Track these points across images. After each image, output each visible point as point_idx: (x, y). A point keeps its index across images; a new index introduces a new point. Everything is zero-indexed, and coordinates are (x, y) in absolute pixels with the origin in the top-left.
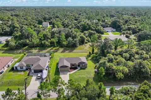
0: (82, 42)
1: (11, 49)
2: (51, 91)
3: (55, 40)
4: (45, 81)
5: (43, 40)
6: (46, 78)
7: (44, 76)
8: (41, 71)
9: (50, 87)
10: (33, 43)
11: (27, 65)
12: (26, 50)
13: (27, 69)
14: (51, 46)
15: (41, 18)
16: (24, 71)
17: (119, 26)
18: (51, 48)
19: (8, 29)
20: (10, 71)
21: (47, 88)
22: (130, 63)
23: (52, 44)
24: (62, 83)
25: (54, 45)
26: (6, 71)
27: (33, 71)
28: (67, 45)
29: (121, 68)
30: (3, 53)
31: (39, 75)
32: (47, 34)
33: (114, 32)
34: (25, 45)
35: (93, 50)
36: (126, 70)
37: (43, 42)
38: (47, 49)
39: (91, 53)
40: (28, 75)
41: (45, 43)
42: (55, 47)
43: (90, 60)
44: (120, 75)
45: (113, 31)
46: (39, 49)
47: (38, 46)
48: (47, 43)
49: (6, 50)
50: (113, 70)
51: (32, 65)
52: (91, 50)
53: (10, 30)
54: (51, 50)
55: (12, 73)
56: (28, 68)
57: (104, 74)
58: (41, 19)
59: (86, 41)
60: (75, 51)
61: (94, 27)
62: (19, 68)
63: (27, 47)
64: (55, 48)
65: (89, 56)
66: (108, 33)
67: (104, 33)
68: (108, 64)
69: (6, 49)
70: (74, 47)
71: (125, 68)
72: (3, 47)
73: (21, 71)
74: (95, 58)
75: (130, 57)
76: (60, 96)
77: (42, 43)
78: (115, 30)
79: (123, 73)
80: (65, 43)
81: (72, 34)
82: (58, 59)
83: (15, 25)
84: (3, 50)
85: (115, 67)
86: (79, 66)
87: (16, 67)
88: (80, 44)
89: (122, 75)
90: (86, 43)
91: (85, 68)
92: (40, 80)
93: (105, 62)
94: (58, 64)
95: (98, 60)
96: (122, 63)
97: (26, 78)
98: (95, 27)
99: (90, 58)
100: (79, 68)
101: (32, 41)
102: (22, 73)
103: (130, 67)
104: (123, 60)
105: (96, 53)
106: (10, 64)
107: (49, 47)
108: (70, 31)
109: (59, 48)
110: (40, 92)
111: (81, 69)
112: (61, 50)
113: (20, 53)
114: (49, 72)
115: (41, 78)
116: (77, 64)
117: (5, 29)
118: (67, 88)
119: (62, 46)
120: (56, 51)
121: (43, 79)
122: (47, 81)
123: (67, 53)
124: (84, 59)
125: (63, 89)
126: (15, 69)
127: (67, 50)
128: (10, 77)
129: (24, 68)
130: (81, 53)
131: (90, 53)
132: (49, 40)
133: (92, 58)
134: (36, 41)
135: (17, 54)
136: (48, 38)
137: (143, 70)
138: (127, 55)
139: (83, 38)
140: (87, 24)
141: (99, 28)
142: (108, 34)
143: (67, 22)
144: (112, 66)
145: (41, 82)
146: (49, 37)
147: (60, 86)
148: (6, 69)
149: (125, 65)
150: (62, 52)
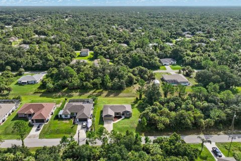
0: (130, 83)
1: (49, 92)
2: (97, 139)
3: (98, 81)
4: (90, 130)
5: (84, 81)
6: (91, 127)
7: (89, 125)
8: (86, 120)
9: (96, 136)
10: (74, 84)
11: (71, 113)
12: (66, 92)
13: (71, 118)
14: (93, 88)
15: (78, 41)
16: (69, 119)
17: (181, 58)
18: (93, 91)
19: (40, 63)
20: (55, 119)
21: (93, 136)
22: (173, 114)
23: (95, 86)
24: (106, 133)
25: (97, 87)
26: (51, 119)
27: (78, 120)
28: (112, 86)
29: (163, 118)
30: (41, 96)
31: (84, 124)
32: (89, 73)
33: (174, 65)
34: (64, 86)
35: (141, 96)
36: (168, 121)
37: (85, 83)
38: (89, 92)
39: (139, 98)
40: (74, 123)
41: (87, 84)
42: (99, 89)
43: (137, 107)
44: (161, 126)
45: (173, 63)
46: (80, 92)
47: (79, 88)
48: (89, 84)
49: (43, 93)
50: (155, 120)
51: (77, 113)
52: (139, 95)
53: (42, 63)
54: (94, 94)
55: (57, 121)
56: (73, 116)
57: (146, 124)
58: (78, 43)
59: (135, 81)
60: (121, 95)
61: (147, 60)
62: (63, 116)
63: (66, 89)
64: (98, 91)
65: (135, 102)
66: (165, 66)
67: (161, 67)
68: (151, 115)
69: (43, 91)
70: (120, 89)
71: (166, 118)
72: (39, 88)
73: (66, 119)
74: (141, 106)
75: (176, 107)
76: (104, 143)
77: (83, 85)
78: (175, 63)
79: (163, 124)
80: (109, 84)
81: (118, 72)
82: (102, 105)
83: (49, 58)
84: (40, 93)
85: (157, 118)
86: (123, 114)
87: (61, 115)
88: (127, 86)
89: (162, 126)
90: (135, 84)
91: (129, 117)
92: (85, 129)
93: (148, 112)
94: (102, 112)
95: (144, 108)
96: (165, 113)
97: (72, 126)
98: (149, 59)
99: (136, 105)
100: (123, 117)
101: (71, 82)
102: (68, 122)
103: (171, 118)
104: (167, 110)
105: (144, 99)
106: (53, 111)
107: (91, 89)
108: (116, 68)
109: (103, 91)
110: (88, 140)
111: (126, 118)
112: (105, 93)
113: (59, 97)
114: (93, 121)
115: (86, 127)
116: (122, 113)
117: (36, 62)
118: (110, 137)
119: (106, 88)
120: (100, 94)
121: (88, 128)
122: (92, 130)
123: (112, 97)
124: (128, 108)
125: (106, 138)
126: (59, 117)
127: (112, 93)
128: (57, 126)
129: (69, 116)
130: (127, 98)
131: (137, 99)
132: (91, 81)
133: (139, 105)
134: (76, 82)
135: (56, 98)
136: (90, 78)
137: (183, 121)
138: (172, 104)
139: (132, 78)
140: (139, 56)
141: (154, 61)
142: (165, 69)
143: (113, 50)
144: (155, 117)
145: (87, 131)
146: (92, 77)
147: (104, 135)
148: (50, 116)
149: (168, 116)
150: (107, 96)
